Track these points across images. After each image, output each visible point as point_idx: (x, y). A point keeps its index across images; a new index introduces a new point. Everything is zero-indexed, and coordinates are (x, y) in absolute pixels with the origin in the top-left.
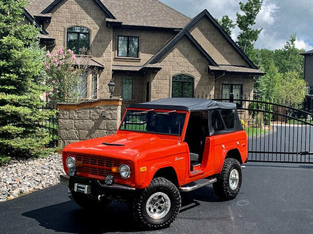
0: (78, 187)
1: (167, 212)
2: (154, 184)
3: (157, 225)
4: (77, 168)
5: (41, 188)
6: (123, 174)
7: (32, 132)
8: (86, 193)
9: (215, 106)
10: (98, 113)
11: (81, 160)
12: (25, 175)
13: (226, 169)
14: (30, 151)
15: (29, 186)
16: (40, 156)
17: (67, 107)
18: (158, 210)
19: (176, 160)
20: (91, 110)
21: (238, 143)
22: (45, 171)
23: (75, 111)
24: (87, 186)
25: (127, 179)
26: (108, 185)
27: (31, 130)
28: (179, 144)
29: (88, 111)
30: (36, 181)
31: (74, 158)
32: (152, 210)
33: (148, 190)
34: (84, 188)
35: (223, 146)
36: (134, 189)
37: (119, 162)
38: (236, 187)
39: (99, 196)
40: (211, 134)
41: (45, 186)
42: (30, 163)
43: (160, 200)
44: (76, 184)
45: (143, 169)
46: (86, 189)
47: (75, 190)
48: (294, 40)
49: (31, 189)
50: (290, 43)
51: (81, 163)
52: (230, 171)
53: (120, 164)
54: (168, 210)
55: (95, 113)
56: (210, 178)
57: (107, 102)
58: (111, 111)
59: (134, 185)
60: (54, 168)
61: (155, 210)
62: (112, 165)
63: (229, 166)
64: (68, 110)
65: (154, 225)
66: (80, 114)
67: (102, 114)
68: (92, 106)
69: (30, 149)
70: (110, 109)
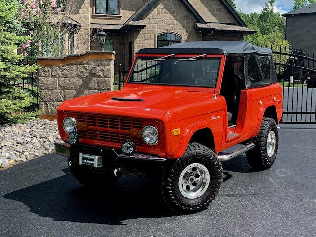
0: (84, 158)
1: (205, 189)
2: (189, 152)
3: (193, 207)
4: (80, 132)
5: (25, 160)
6: (147, 139)
7: (8, 92)
8: (96, 166)
9: (251, 50)
10: (86, 69)
11: (84, 122)
12: (3, 145)
13: (264, 131)
14: (7, 115)
15: (9, 158)
16: (19, 121)
17: (48, 62)
18: (192, 187)
19: (213, 119)
20: (78, 66)
21: (275, 98)
22: (26, 139)
23: (59, 67)
24: (97, 157)
25: (154, 146)
26: (127, 154)
27: (6, 90)
28: (216, 98)
29: (75, 67)
30: (18, 151)
31: (73, 119)
32: (184, 187)
33: (181, 161)
34: (93, 160)
35: (261, 102)
36: (166, 160)
37: (141, 122)
38: (273, 152)
39: (116, 170)
40: (247, 86)
41: (29, 158)
42: (7, 129)
43: (194, 173)
44: (81, 155)
45: (176, 132)
46: (96, 161)
47: (80, 162)
48: (273, 2)
49: (12, 162)
50: (269, 5)
51: (84, 125)
52: (268, 133)
53: (142, 125)
54: (207, 186)
55: (84, 70)
56: (245, 143)
57: (97, 56)
58: (103, 68)
59: (164, 154)
60: (38, 135)
61: (188, 187)
62: (130, 126)
63: (267, 127)
64: (51, 66)
65: (189, 207)
66: (65, 71)
67: (91, 70)
68: (80, 61)
69: (6, 112)
70: (101, 64)
